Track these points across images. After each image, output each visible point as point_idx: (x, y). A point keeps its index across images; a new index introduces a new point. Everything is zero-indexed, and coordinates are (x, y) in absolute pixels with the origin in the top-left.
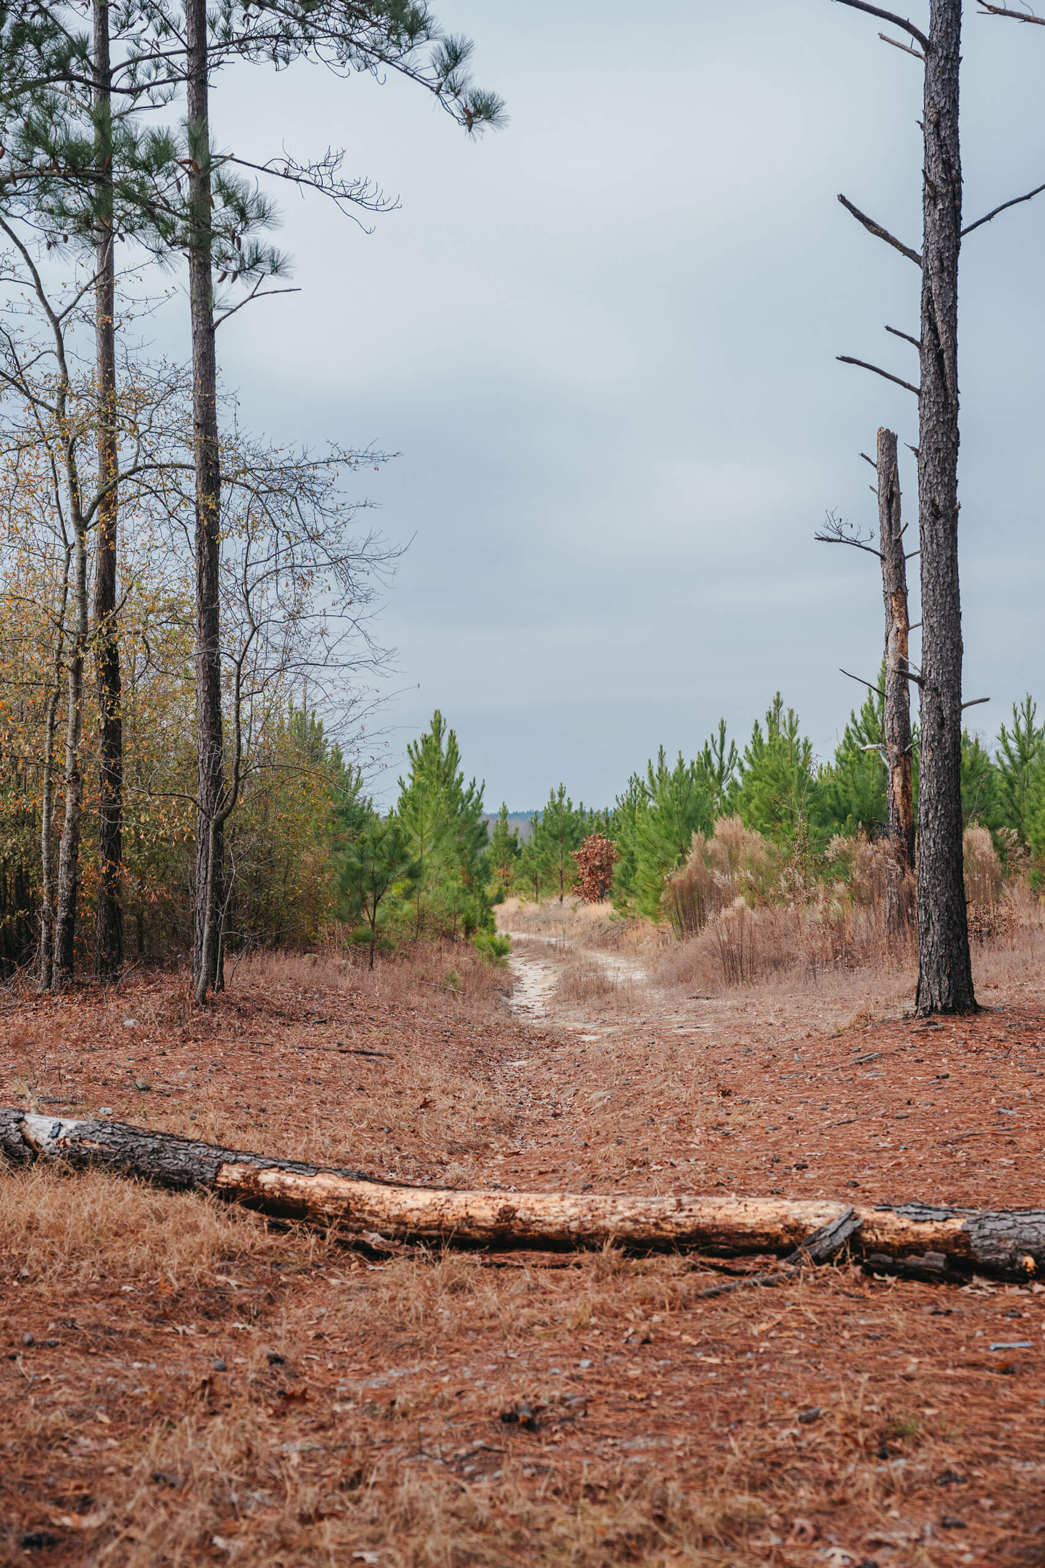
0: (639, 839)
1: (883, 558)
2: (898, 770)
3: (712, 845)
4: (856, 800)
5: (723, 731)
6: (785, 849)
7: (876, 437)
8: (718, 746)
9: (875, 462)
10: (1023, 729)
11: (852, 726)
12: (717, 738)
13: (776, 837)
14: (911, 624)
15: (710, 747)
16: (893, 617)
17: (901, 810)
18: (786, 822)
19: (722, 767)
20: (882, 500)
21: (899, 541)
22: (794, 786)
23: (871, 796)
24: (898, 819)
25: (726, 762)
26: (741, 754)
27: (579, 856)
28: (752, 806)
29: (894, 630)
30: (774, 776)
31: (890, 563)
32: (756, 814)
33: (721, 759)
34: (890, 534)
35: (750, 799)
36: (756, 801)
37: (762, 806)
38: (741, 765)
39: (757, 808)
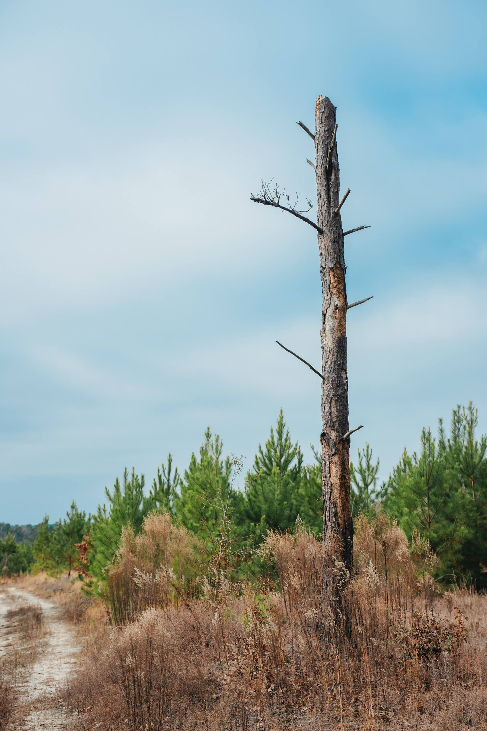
0: (99, 535)
1: (321, 232)
2: (336, 459)
3: (140, 540)
4: (264, 507)
5: (170, 461)
6: (210, 544)
7: (315, 107)
8: (166, 472)
9: (313, 133)
10: (364, 466)
11: (259, 455)
12: (166, 466)
13: (203, 534)
14: (349, 303)
15: (161, 472)
16: (331, 294)
17: (339, 504)
18: (212, 521)
19: (169, 486)
20: (321, 171)
21: (337, 215)
22: (219, 493)
23: (276, 504)
24: (336, 514)
25: (172, 482)
26: (182, 476)
27: (80, 547)
28: (186, 510)
29: (332, 307)
30: (203, 486)
31: (327, 239)
32: (189, 515)
33: (168, 480)
34: (329, 206)
35: (184, 504)
36: (189, 506)
37: (194, 510)
38: (182, 483)
39: (190, 511)
